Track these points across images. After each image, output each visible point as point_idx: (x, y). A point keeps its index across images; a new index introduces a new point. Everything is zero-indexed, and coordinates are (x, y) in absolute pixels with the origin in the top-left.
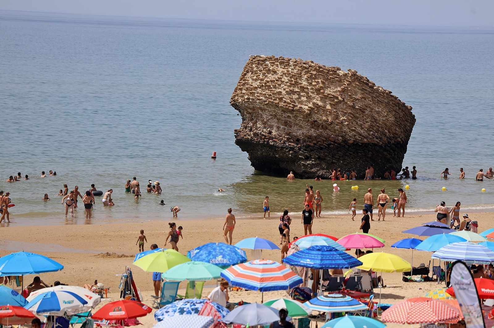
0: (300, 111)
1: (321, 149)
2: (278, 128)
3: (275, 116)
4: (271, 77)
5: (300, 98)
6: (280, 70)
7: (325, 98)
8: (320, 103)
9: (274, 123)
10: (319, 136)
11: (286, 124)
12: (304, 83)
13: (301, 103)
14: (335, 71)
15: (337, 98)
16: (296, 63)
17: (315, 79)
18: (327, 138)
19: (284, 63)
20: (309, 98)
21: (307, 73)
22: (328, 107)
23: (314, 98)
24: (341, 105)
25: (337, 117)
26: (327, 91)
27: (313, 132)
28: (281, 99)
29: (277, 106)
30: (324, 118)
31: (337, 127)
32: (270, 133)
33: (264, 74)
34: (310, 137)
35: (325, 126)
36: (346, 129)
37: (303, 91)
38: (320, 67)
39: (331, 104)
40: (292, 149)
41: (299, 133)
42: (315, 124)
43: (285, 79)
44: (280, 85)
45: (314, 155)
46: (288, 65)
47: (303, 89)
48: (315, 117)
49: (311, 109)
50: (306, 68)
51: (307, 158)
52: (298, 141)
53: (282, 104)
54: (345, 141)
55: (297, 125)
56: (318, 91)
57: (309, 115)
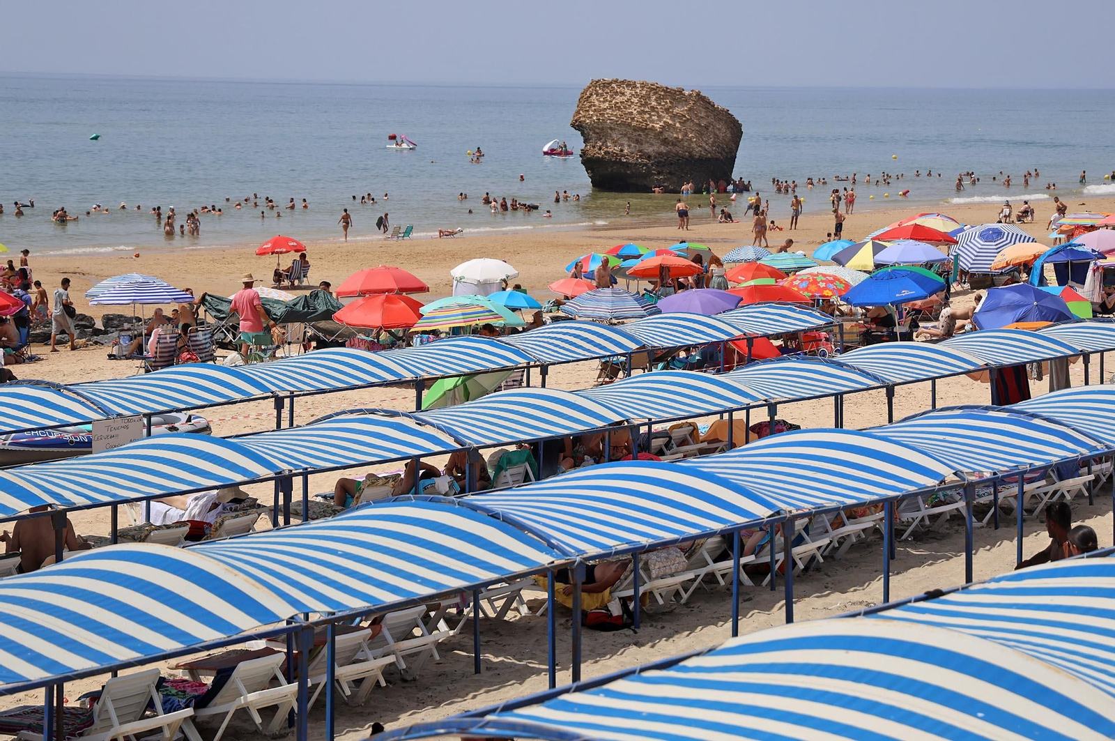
0: (653, 129)
1: (671, 164)
2: (629, 146)
3: (625, 135)
4: (619, 99)
5: (651, 117)
6: (628, 92)
7: (674, 117)
8: (670, 122)
9: (625, 141)
10: (669, 152)
11: (637, 141)
12: (654, 103)
13: (653, 121)
14: (681, 91)
15: (685, 117)
16: (643, 85)
17: (663, 99)
18: (677, 154)
19: (631, 85)
20: (659, 116)
21: (655, 94)
22: (678, 125)
23: (664, 117)
24: (688, 123)
25: (686, 135)
26: (676, 111)
27: (663, 149)
28: (633, 119)
29: (629, 125)
30: (675, 135)
31: (686, 144)
32: (622, 151)
33: (611, 96)
34: (660, 154)
35: (676, 142)
36: (694, 145)
37: (653, 111)
38: (667, 88)
39: (680, 122)
40: (645, 165)
41: (650, 150)
42: (665, 142)
43: (636, 100)
44: (630, 106)
45: (666, 170)
46: (636, 87)
47: (653, 108)
48: (666, 135)
49: (663, 127)
50: (654, 89)
51: (659, 173)
52: (649, 157)
53: (634, 124)
54: (691, 156)
55: (648, 142)
56: (667, 110)
57: (661, 133)
